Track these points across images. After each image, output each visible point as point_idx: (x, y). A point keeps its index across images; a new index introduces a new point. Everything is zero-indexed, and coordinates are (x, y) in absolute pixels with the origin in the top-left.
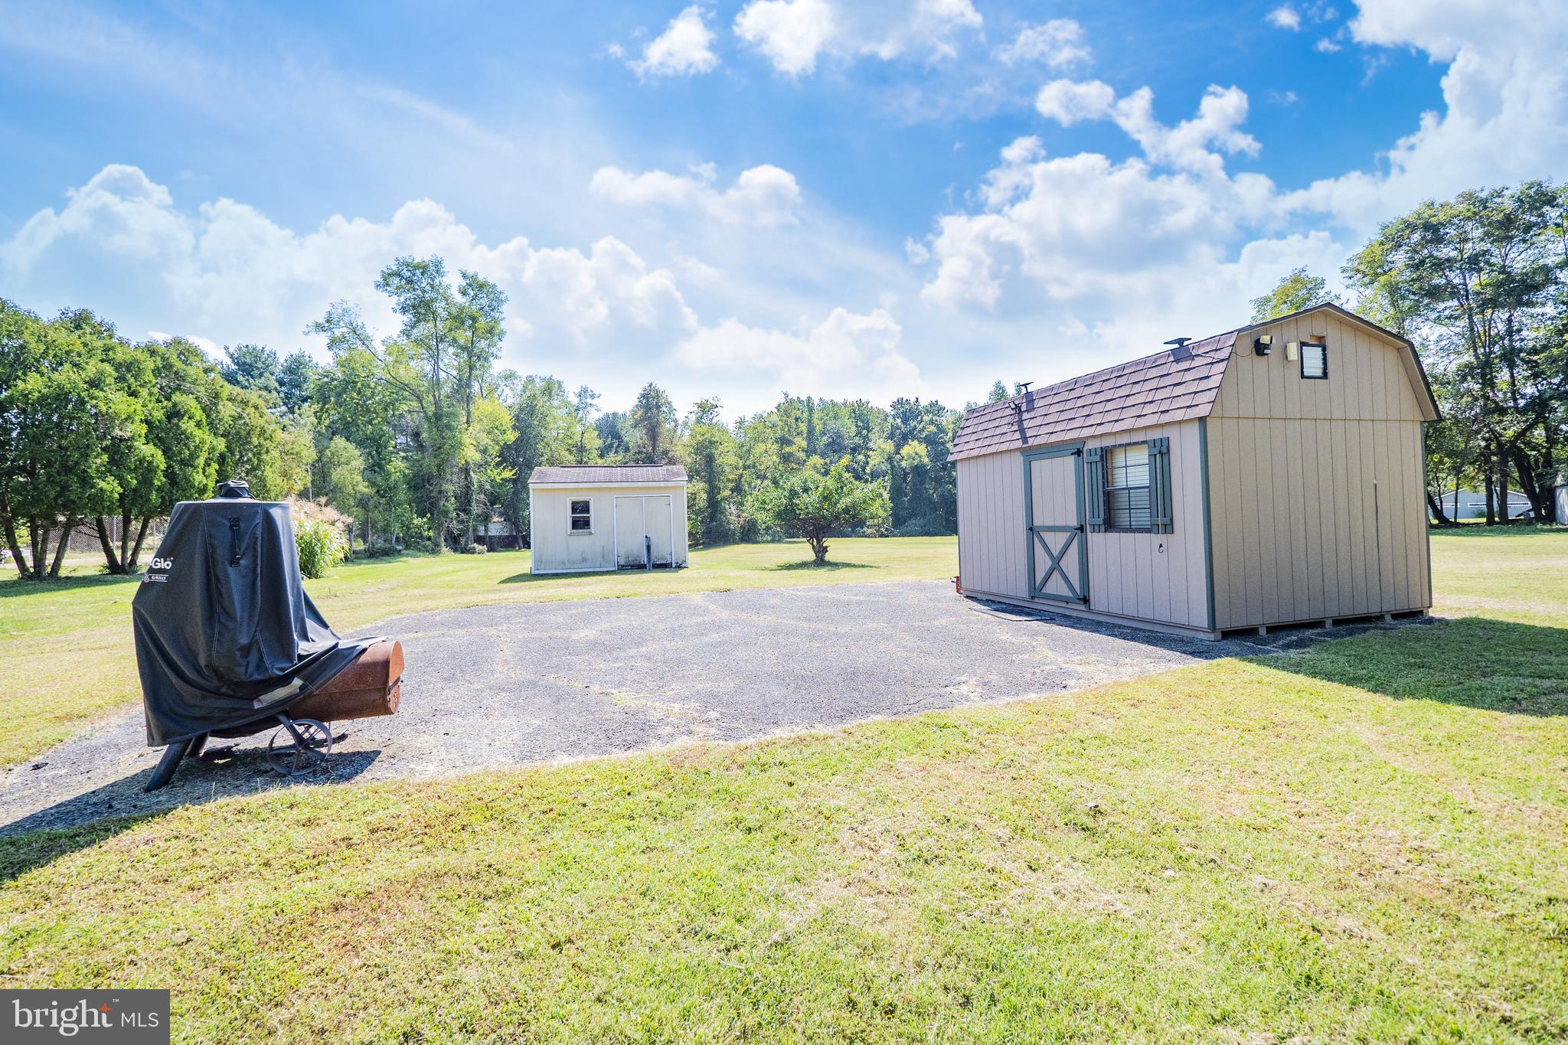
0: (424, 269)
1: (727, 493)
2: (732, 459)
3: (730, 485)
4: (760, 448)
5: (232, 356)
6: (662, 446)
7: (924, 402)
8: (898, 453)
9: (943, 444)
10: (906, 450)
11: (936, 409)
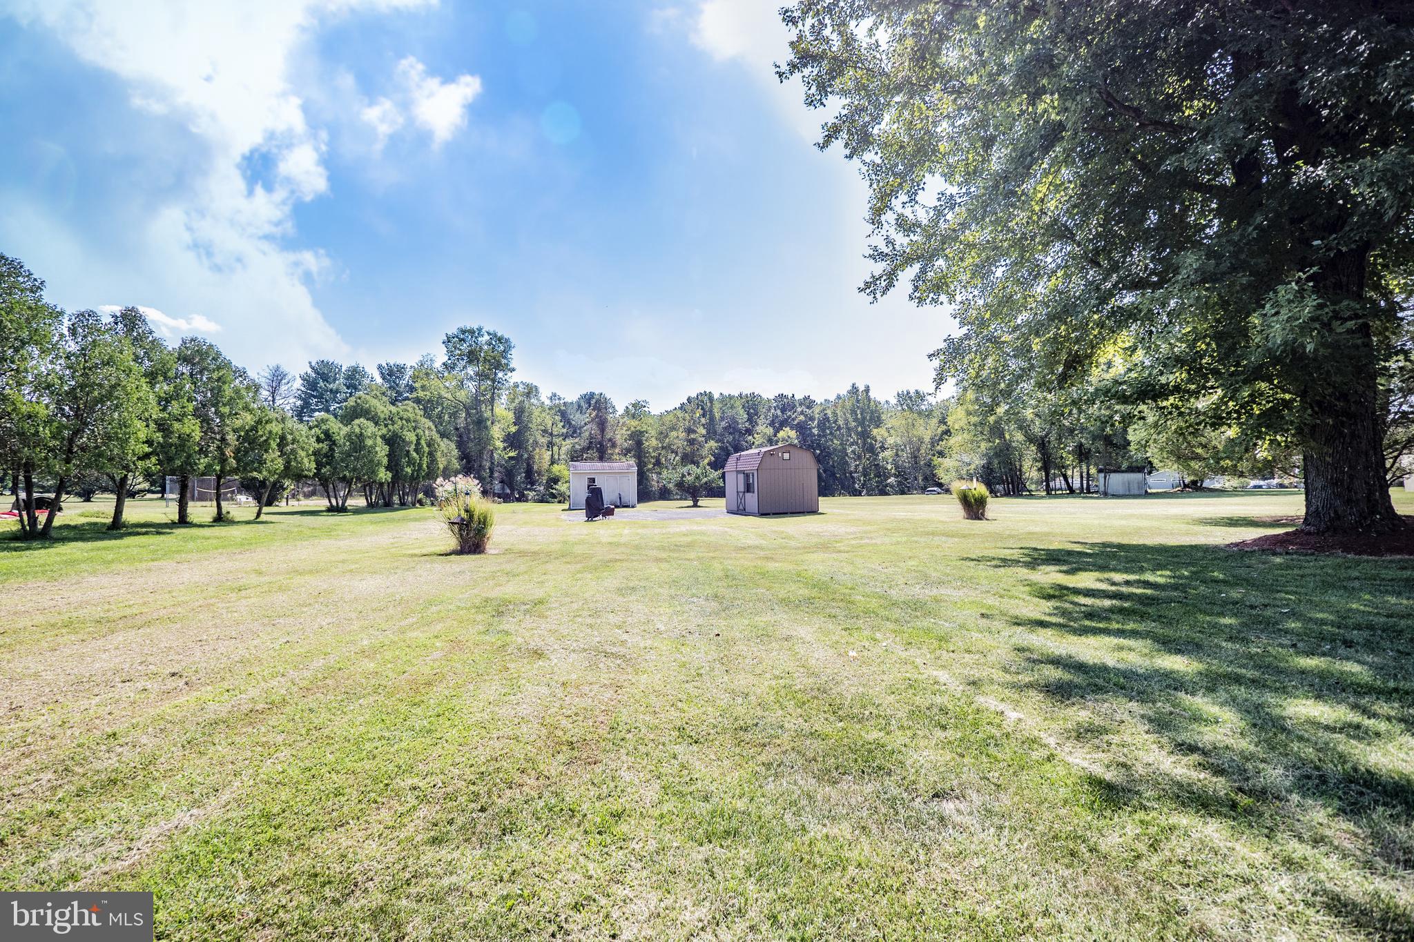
0: (472, 332)
1: (650, 466)
2: (654, 442)
3: (653, 461)
4: (674, 434)
5: (313, 368)
6: (609, 435)
7: (799, 397)
8: (775, 436)
9: (810, 429)
10: (781, 434)
11: (808, 402)
